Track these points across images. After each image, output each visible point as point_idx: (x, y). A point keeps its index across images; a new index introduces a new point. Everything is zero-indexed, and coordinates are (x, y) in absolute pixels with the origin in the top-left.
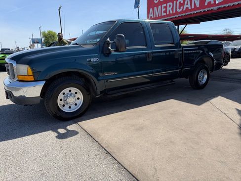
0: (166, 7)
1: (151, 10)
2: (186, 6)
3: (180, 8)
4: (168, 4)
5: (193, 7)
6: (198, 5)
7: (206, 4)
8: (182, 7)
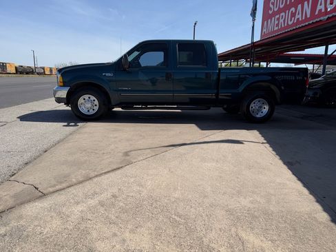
0: (278, 19)
1: (266, 22)
2: (297, 17)
3: (291, 20)
4: (281, 14)
5: (304, 18)
6: (308, 16)
7: (317, 13)
8: (293, 18)
